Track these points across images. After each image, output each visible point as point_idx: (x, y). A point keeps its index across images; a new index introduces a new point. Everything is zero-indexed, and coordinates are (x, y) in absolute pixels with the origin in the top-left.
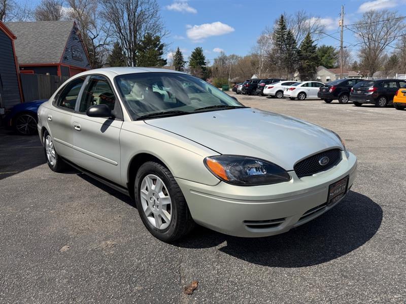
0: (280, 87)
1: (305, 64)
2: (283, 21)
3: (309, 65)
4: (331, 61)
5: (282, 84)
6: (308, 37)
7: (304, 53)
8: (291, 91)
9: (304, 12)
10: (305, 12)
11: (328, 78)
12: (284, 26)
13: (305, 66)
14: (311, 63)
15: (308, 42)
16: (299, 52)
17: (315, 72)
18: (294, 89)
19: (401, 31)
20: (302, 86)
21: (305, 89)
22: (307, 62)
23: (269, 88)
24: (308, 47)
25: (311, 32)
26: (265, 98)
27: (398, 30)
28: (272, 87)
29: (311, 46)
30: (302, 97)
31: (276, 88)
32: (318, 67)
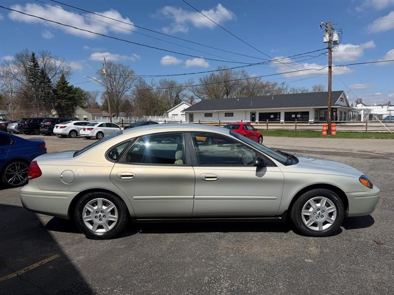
0: (73, 127)
1: (64, 103)
2: (34, 58)
3: (67, 105)
4: (81, 101)
5: (75, 124)
6: (63, 78)
7: (60, 92)
8: (89, 131)
9: (48, 52)
10: (50, 52)
11: (85, 117)
12: (37, 64)
13: (63, 104)
14: (70, 103)
15: (63, 82)
16: (55, 91)
17: (74, 112)
18: (92, 129)
19: (134, 82)
20: (99, 126)
21: (101, 129)
22: (65, 101)
23: (61, 127)
24: (64, 87)
25: (57, 72)
26: (55, 137)
27: (131, 80)
28: (65, 127)
29: (67, 87)
30: (100, 136)
31: (69, 127)
32: (76, 106)
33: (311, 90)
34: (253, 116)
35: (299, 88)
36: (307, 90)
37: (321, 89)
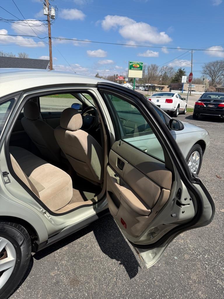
35: (7, 53)
37: (26, 57)
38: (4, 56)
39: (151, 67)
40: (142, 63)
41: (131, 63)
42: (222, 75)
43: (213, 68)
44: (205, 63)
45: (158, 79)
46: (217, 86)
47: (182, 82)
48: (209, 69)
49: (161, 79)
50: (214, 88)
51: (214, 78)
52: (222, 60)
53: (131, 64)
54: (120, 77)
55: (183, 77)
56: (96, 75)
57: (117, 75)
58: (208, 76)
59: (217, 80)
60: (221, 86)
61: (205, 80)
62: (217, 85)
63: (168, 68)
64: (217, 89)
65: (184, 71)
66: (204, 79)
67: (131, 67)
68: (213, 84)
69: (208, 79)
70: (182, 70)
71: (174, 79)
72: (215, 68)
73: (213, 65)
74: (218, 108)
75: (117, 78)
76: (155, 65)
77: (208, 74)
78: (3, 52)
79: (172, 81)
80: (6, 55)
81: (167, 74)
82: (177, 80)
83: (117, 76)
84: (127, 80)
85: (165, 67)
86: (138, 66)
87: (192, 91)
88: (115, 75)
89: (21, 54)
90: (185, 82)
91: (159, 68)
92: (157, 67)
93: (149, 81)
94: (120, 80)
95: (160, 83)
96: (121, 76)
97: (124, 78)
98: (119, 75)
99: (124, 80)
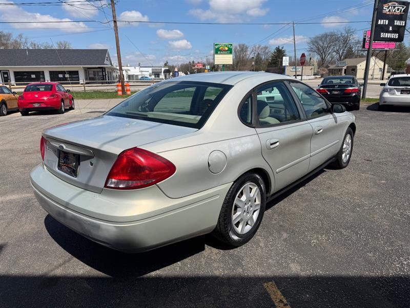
33: (56, 47)
34: (6, 76)
35: (41, 43)
36: (52, 46)
37: (67, 47)
38: (37, 48)
39: (238, 48)
40: (231, 45)
41: (216, 45)
42: (334, 51)
43: (321, 44)
44: (310, 38)
45: (248, 63)
46: (329, 67)
47: (284, 65)
48: (316, 45)
49: (253, 63)
50: (326, 69)
51: (324, 56)
52: (333, 31)
53: (217, 47)
54: (198, 65)
55: (284, 58)
56: (165, 64)
57: (193, 62)
58: (316, 53)
59: (328, 58)
60: (335, 66)
61: (312, 60)
62: (329, 65)
63: (261, 47)
64: (329, 70)
65: (283, 49)
66: (310, 59)
67: (218, 51)
68: (323, 64)
69: (316, 58)
70: (280, 48)
71: (270, 61)
72: (323, 43)
73: (321, 40)
74: (345, 94)
75: (194, 66)
76: (243, 45)
77: (315, 51)
78: (36, 42)
79: (268, 64)
80: (40, 46)
81: (261, 56)
82: (275, 63)
83: (193, 64)
84: (208, 67)
85: (257, 46)
86: (227, 49)
87: (298, 75)
88: (190, 62)
89: (61, 43)
90: (288, 65)
91: (249, 49)
92: (247, 48)
93: (237, 67)
94: (198, 69)
95: (252, 68)
96: (198, 63)
97: (204, 65)
98: (196, 62)
99: (204, 68)
